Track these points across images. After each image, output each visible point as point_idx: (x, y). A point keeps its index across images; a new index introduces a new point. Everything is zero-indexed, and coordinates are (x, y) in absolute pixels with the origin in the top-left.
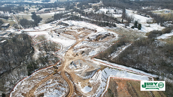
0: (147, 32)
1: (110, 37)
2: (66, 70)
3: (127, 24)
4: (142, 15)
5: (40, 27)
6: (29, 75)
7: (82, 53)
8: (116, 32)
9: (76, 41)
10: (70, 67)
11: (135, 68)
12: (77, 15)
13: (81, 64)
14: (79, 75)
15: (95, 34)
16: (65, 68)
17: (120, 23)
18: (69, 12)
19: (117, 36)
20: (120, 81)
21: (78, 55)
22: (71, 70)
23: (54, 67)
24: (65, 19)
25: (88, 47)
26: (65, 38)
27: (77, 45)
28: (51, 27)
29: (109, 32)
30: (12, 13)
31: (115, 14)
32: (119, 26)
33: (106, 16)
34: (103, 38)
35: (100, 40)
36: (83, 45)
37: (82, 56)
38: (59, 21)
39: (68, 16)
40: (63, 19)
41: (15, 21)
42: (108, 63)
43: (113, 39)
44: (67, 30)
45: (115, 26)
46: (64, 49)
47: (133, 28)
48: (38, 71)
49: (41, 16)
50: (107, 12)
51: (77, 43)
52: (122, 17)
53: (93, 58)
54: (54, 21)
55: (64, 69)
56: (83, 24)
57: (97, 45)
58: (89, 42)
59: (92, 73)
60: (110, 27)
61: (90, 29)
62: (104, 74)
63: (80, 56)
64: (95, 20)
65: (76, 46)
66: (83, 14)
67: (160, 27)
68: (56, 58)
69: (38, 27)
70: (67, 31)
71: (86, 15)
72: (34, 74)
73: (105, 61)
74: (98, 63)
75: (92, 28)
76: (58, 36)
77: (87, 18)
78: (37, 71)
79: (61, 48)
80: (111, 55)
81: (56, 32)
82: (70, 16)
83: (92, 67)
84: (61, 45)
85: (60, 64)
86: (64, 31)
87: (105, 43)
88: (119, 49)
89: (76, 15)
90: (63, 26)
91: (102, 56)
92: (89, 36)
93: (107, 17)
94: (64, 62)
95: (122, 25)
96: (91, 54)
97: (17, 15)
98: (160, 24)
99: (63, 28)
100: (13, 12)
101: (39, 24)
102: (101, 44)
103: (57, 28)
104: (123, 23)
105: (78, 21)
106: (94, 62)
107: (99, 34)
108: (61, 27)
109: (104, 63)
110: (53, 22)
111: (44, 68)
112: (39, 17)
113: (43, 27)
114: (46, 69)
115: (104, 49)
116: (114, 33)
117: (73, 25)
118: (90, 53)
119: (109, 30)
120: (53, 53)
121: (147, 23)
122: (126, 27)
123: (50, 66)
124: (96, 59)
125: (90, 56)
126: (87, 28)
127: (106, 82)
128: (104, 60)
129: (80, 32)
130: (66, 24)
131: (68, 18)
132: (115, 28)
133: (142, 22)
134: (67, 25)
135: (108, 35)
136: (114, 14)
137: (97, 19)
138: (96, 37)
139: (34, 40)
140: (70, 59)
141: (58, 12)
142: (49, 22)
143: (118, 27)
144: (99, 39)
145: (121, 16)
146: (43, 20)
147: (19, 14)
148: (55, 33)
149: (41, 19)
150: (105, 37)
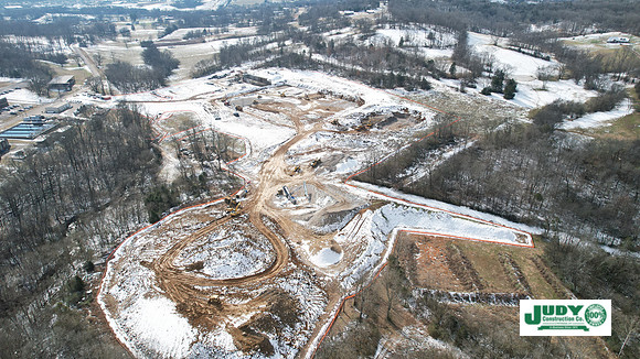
0: (535, 106)
1: (406, 121)
2: (265, 212)
3: (470, 81)
4: (526, 51)
5: (174, 87)
6: (152, 222)
7: (314, 167)
8: (428, 106)
9: (294, 131)
10: (278, 204)
11: (479, 210)
12: (299, 51)
13: (310, 195)
14: (303, 223)
15: (360, 110)
16: (260, 204)
17: (445, 76)
18: (271, 42)
19: (429, 116)
20: (426, 239)
21: (302, 173)
22: (278, 209)
23: (227, 201)
24: (259, 63)
25: (333, 150)
26: (257, 123)
27: (299, 143)
28: (213, 88)
29: (406, 105)
30: (77, 45)
31: (431, 47)
32: (440, 85)
33: (397, 52)
34: (382, 124)
35: (374, 129)
36: (318, 143)
37: (315, 174)
38: (238, 69)
39: (269, 52)
40: (251, 64)
41: (89, 71)
42: (395, 194)
43: (418, 128)
44: (264, 98)
45: (426, 86)
46: (255, 155)
47: (486, 92)
48: (180, 212)
49: (177, 52)
50: (402, 41)
51: (297, 138)
52: (453, 58)
53: (349, 179)
54: (221, 70)
55: (259, 208)
56: (318, 80)
57: (362, 143)
58: (338, 136)
59: (342, 217)
60: (410, 90)
61: (341, 97)
62: (381, 221)
63: (307, 173)
64: (360, 69)
65: (294, 147)
66: (320, 48)
67: (584, 91)
68: (232, 178)
69: (168, 89)
70: (266, 103)
71: (332, 50)
72: (168, 219)
73: (385, 190)
74: (364, 192)
75: (347, 93)
76: (237, 115)
77: (332, 61)
78: (176, 211)
79: (248, 151)
80: (405, 173)
81: (228, 104)
82: (275, 53)
83: (344, 203)
84: (247, 144)
85: (245, 196)
86: (255, 103)
87: (390, 138)
88: (433, 156)
89: (295, 51)
90: (250, 87)
91: (377, 174)
92: (340, 116)
93: (402, 57)
94: (257, 190)
95: (451, 82)
96: (343, 168)
97: (92, 49)
98: (582, 81)
99: (253, 92)
100: (79, 40)
101: (171, 78)
102: (375, 140)
103: (231, 91)
104: (455, 78)
105: (302, 69)
106: (352, 190)
107: (371, 110)
108: (245, 90)
109: (382, 194)
110: (218, 74)
111: (196, 204)
112: (168, 55)
113: (185, 89)
114: (204, 206)
115: (386, 154)
116: (420, 109)
117: (285, 85)
118: (338, 166)
119: (406, 97)
120: (223, 166)
121: (540, 78)
122: (463, 92)
123: (215, 199)
124: (358, 183)
125: (341, 173)
126: (331, 93)
127: (384, 242)
128: (383, 185)
129: (309, 106)
130: (261, 80)
131: (268, 59)
132: (427, 93)
133: (522, 77)
134: (264, 82)
135: (402, 116)
136: (425, 49)
137: (366, 65)
138: (362, 120)
139: (159, 129)
140: (277, 182)
141: (233, 42)
142: (204, 74)
143: (438, 90)
144: (371, 127)
145: (449, 53)
146: (182, 68)
147: (101, 47)
148: (226, 108)
149: (176, 64)
150: (390, 120)
